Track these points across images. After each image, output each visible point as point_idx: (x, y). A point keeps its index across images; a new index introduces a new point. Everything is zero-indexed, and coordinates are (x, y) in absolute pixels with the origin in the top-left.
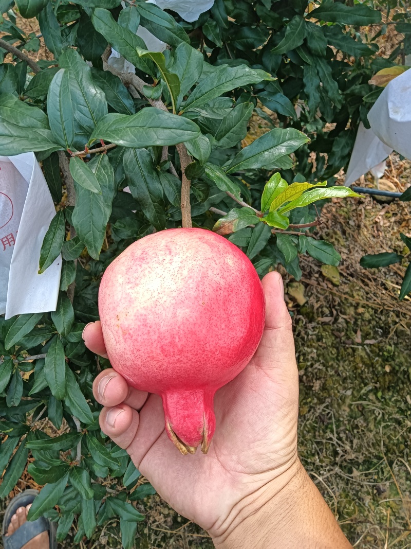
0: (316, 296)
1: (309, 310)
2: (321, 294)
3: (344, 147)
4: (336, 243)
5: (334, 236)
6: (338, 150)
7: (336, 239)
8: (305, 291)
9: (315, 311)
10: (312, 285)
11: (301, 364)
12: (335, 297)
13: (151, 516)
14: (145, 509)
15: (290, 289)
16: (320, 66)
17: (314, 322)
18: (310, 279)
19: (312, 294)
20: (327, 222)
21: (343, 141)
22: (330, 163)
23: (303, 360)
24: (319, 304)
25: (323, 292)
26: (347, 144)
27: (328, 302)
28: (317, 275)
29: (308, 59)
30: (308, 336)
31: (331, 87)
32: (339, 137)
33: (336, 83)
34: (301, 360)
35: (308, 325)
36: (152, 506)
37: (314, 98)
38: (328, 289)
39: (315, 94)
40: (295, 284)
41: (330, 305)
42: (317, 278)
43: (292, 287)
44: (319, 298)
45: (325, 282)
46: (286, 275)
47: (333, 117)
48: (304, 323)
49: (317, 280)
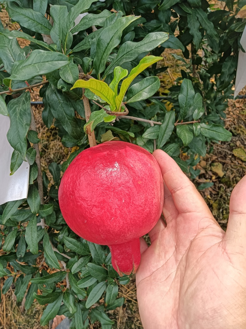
0: (231, 170)
1: (227, 180)
2: (234, 168)
3: (230, 68)
4: (241, 133)
5: (240, 129)
6: (226, 70)
7: (241, 131)
8: (223, 168)
9: (231, 180)
10: (227, 163)
11: (224, 216)
12: (244, 170)
13: (135, 317)
14: (132, 313)
15: (212, 167)
16: (198, 14)
17: (231, 187)
18: (225, 159)
19: (228, 169)
20: (234, 120)
21: (229, 64)
22: (222, 80)
23: (226, 213)
24: (234, 174)
25: (235, 167)
26: (232, 65)
27: (240, 173)
28: (230, 156)
29: (189, 11)
30: (228, 197)
31: (209, 27)
32: (225, 61)
33: (212, 24)
34: (224, 213)
35: (227, 190)
36: (136, 311)
37: (198, 36)
38: (239, 165)
39: (198, 33)
40: (215, 164)
41: (241, 175)
42: (230, 158)
43: (213, 166)
44: (233, 171)
45: (237, 160)
46: (208, 159)
47: (220, 49)
48: (224, 188)
49: (231, 159)
